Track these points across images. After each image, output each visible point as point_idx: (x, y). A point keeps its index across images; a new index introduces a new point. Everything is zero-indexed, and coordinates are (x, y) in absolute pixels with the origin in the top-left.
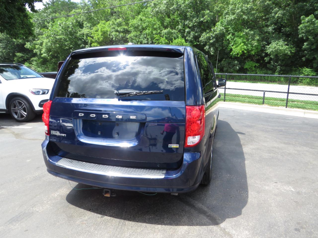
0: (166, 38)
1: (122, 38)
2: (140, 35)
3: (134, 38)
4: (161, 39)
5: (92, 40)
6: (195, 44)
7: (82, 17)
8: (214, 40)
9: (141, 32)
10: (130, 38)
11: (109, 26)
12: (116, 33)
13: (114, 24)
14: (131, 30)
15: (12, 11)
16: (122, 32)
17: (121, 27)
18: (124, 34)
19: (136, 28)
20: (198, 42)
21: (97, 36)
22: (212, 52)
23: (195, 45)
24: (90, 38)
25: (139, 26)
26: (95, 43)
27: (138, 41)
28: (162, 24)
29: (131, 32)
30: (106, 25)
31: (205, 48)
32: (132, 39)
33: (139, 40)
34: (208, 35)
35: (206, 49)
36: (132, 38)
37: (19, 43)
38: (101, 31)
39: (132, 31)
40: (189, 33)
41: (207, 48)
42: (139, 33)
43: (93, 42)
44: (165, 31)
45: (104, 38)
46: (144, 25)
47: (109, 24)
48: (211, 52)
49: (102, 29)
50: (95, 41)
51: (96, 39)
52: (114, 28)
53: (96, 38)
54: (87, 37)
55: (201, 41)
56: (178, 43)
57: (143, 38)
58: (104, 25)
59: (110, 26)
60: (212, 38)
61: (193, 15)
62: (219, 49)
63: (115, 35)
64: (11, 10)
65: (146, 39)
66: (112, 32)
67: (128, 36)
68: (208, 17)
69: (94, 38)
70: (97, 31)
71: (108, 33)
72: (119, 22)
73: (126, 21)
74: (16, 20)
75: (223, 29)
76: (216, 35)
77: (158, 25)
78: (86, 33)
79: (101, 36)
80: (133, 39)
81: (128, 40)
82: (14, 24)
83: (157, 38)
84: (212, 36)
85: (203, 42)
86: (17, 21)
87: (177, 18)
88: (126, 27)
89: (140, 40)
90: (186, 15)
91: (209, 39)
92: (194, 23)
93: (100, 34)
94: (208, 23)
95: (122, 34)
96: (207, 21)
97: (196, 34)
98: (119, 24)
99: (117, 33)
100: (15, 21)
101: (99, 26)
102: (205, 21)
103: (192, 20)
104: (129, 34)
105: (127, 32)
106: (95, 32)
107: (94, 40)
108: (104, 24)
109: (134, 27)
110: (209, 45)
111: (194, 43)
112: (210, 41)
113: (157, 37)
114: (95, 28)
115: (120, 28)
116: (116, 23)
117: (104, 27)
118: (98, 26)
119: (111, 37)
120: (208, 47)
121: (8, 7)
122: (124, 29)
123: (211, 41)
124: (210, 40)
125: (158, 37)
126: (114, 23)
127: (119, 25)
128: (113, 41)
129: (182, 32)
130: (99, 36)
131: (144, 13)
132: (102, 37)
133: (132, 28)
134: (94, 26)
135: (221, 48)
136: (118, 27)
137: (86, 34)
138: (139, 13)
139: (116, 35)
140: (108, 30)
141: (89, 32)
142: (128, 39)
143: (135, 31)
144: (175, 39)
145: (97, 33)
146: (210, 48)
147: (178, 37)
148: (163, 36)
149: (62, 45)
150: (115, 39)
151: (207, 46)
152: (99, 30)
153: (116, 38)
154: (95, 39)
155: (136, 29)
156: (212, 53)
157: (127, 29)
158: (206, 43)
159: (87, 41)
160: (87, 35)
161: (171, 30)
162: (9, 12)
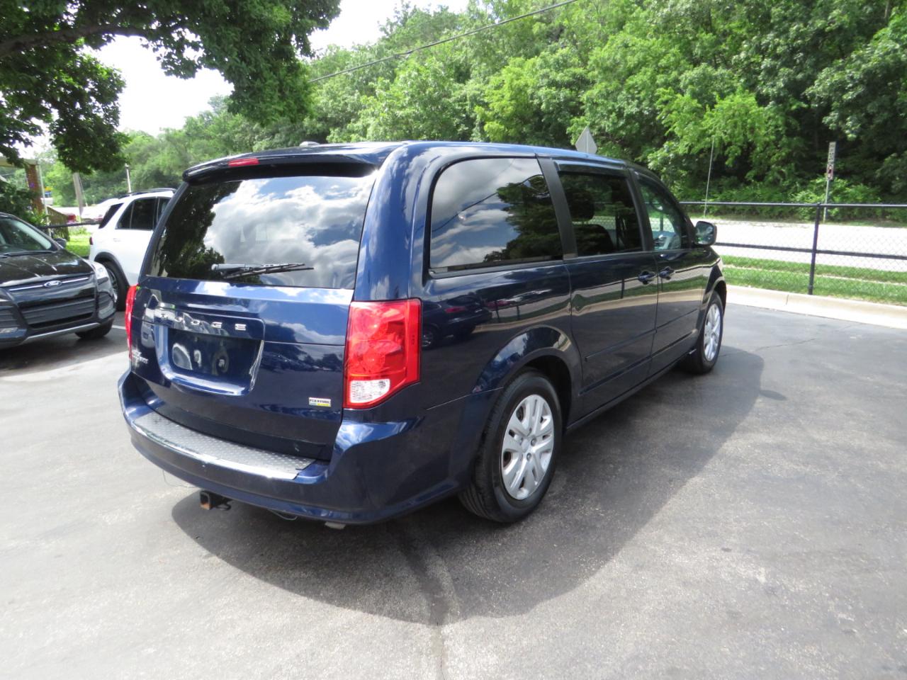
0: (694, 95)
1: (567, 100)
2: (619, 90)
3: (600, 101)
4: (677, 98)
5: (487, 113)
6: (794, 107)
7: (464, 48)
8: (860, 90)
9: (623, 82)
10: (588, 99)
11: (534, 70)
12: (548, 90)
13: (546, 64)
14: (593, 77)
15: (256, 60)
16: (569, 85)
17: (565, 71)
18: (571, 90)
19: (608, 70)
20: (805, 100)
21: (498, 101)
22: (852, 132)
23: (792, 112)
24: (481, 107)
25: (616, 64)
26: (493, 121)
27: (610, 108)
28: (687, 50)
29: (594, 83)
30: (526, 69)
31: (826, 120)
32: (594, 104)
33: (613, 106)
34: (837, 77)
35: (831, 122)
36: (595, 101)
37: (315, 130)
38: (511, 88)
39: (598, 80)
40: (772, 72)
41: (831, 119)
42: (615, 83)
43: (489, 120)
44: (692, 73)
45: (518, 106)
46: (632, 60)
47: (534, 65)
48: (847, 132)
49: (512, 80)
50: (494, 116)
51: (497, 110)
52: (546, 76)
53: (495, 106)
54: (472, 106)
55: (813, 95)
56: (730, 108)
57: (627, 99)
58: (519, 69)
59: (537, 70)
60: (851, 85)
61: (792, 14)
62: (878, 121)
63: (546, 95)
64: (253, 59)
65: (636, 101)
66: (540, 87)
67: (584, 97)
68: (846, 11)
69: (491, 106)
70: (498, 87)
71: (529, 91)
72: (561, 58)
73: (582, 53)
74: (266, 81)
75: (895, 51)
76: (868, 73)
77: (674, 55)
78: (471, 94)
79: (511, 100)
80: (597, 104)
81: (582, 107)
82: (260, 90)
83: (665, 98)
84: (852, 78)
85: (821, 99)
86: (267, 83)
87: (740, 28)
88: (580, 71)
89: (617, 106)
90: (768, 16)
91: (840, 88)
92: (796, 39)
93: (508, 95)
94: (842, 34)
95: (568, 91)
96: (840, 29)
97: (800, 76)
98: (561, 62)
99: (553, 91)
100: (262, 82)
101: (506, 75)
102: (833, 26)
103: (786, 31)
104: (586, 90)
105: (581, 83)
106: (494, 91)
107: (490, 113)
108: (521, 66)
109: (601, 68)
110: (839, 109)
111: (791, 105)
112: (845, 97)
113: (664, 93)
114: (494, 80)
115: (561, 74)
116: (551, 61)
117: (519, 76)
118: (504, 71)
119: (536, 102)
120: (836, 117)
121: (246, 52)
122: (574, 75)
123: (848, 96)
124: (844, 91)
125: (669, 94)
126: (546, 62)
127: (562, 65)
128: (541, 114)
129: (750, 72)
130: (504, 102)
131: (637, 25)
132: (513, 102)
133: (596, 72)
134: (494, 73)
135: (886, 115)
136: (558, 70)
137: (471, 97)
138: (620, 26)
139: (549, 97)
140: (529, 83)
141: (479, 90)
142: (581, 103)
143: (606, 79)
144: (723, 96)
145: (500, 91)
146: (843, 118)
147: (733, 90)
148: (686, 87)
149: (410, 132)
150: (547, 107)
151: (832, 114)
152: (506, 86)
153: (548, 103)
154: (493, 109)
155: (609, 74)
156: (850, 136)
157: (581, 76)
158: (829, 100)
159: (472, 116)
160: (476, 101)
161: (710, 69)
162: (249, 64)
